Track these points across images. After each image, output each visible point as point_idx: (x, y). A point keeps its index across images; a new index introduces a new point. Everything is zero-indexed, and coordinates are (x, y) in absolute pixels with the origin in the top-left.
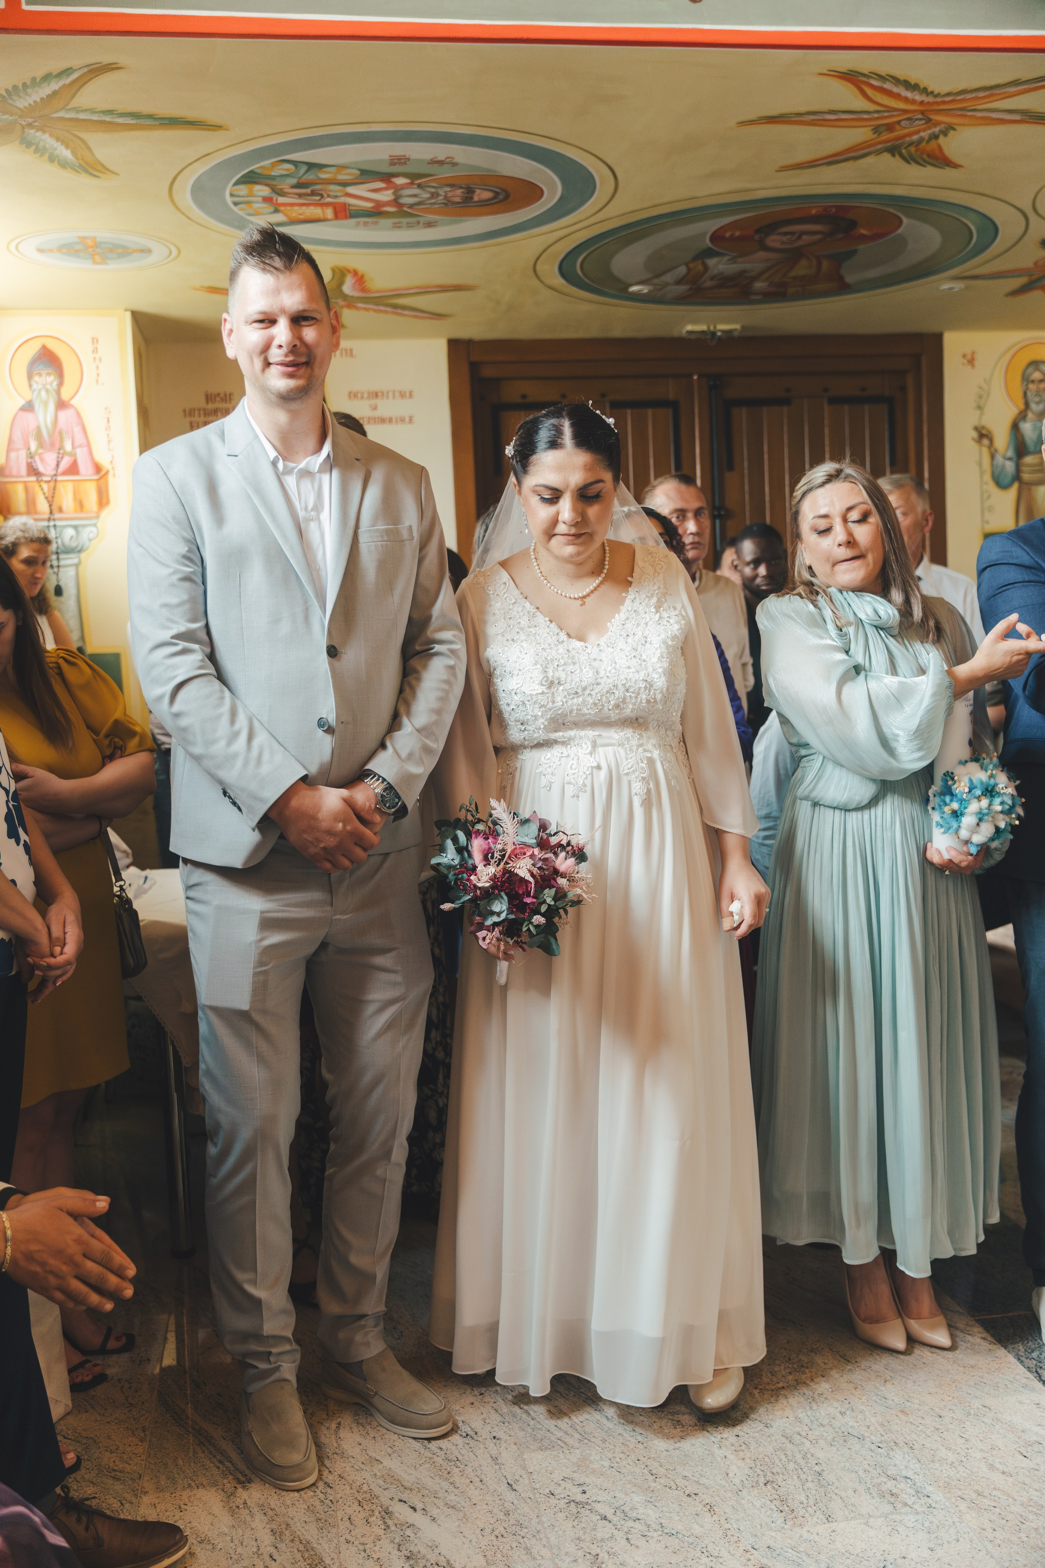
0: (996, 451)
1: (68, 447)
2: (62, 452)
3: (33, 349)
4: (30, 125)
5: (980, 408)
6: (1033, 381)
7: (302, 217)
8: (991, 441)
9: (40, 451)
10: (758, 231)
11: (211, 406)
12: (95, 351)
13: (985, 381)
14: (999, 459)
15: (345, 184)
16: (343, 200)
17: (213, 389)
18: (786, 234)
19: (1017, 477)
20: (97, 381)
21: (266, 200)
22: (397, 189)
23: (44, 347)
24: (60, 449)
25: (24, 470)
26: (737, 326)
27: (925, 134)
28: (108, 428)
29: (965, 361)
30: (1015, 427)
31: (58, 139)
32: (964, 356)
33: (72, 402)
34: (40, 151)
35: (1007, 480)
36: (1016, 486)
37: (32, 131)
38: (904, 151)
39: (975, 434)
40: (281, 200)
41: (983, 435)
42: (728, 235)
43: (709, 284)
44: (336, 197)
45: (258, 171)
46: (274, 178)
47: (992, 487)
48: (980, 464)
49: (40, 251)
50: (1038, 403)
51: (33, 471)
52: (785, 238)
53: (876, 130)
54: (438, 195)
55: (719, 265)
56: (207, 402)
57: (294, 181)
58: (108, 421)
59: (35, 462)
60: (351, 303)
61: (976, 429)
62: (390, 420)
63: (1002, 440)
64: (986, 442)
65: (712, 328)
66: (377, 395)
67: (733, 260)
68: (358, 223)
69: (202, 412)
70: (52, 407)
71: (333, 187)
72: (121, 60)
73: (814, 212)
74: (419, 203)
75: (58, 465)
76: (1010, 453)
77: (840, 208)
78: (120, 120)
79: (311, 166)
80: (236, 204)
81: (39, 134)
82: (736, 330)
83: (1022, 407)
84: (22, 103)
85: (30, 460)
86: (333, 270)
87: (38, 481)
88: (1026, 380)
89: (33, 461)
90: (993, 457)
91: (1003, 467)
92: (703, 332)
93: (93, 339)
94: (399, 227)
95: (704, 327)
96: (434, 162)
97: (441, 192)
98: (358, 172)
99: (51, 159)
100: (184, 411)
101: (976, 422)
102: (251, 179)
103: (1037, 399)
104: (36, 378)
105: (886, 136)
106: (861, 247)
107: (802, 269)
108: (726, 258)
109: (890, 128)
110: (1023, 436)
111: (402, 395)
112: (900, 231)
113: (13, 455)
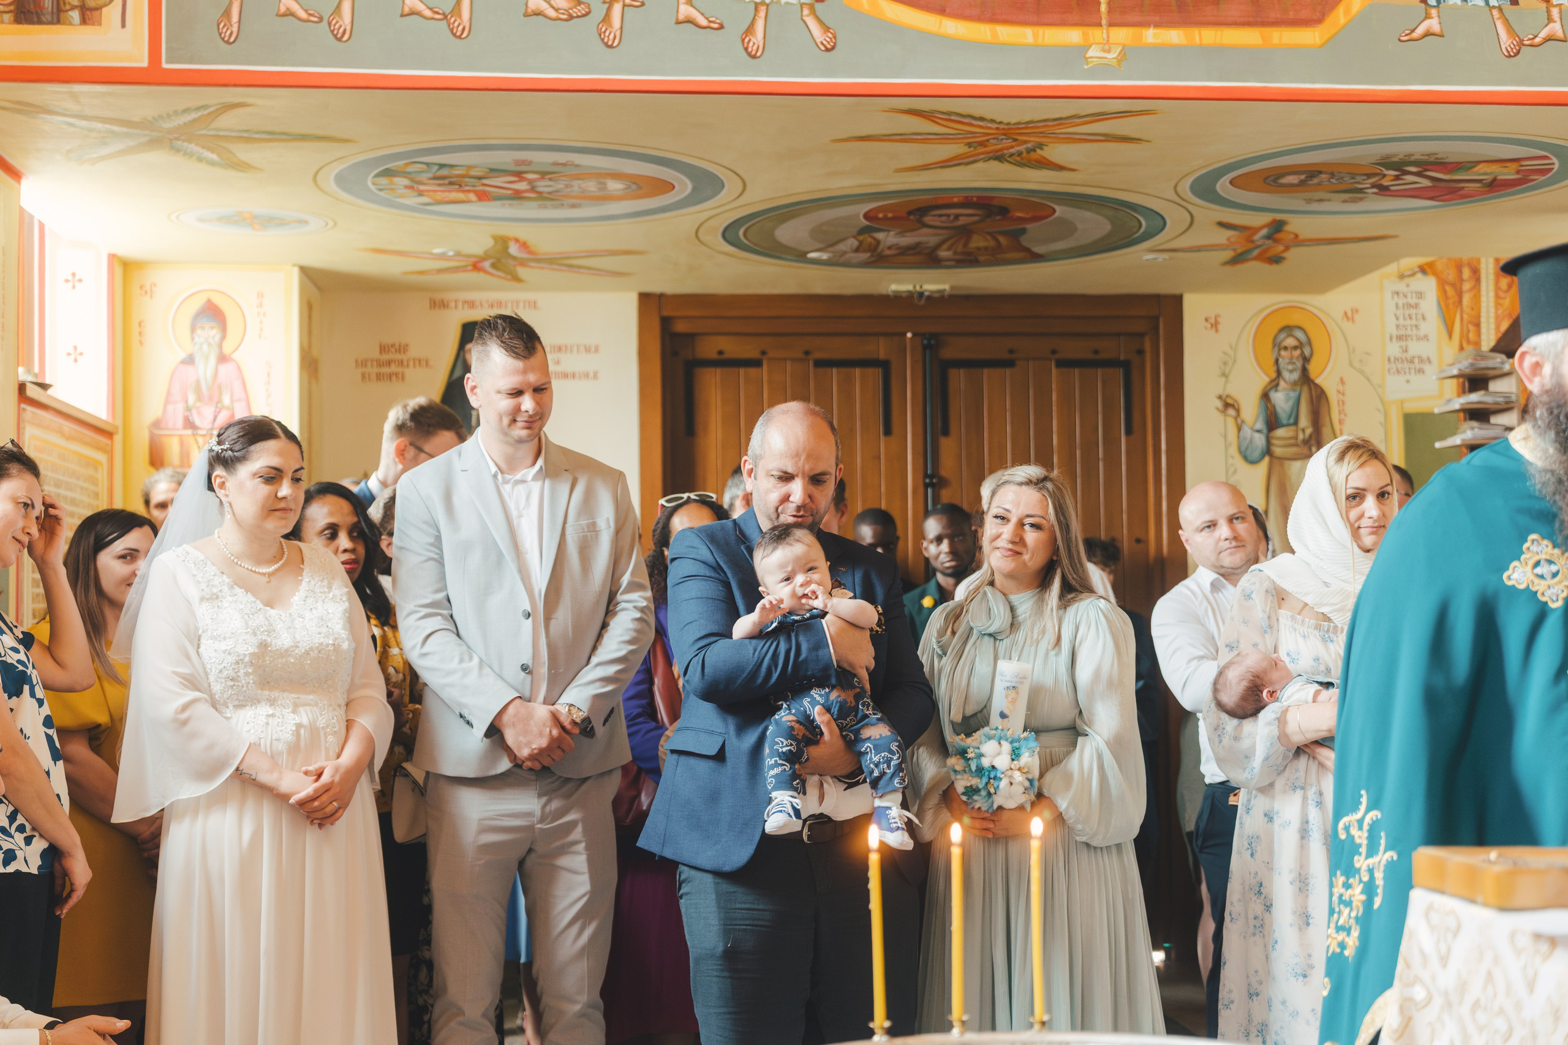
0: (1243, 421)
1: (226, 400)
2: (219, 406)
3: (198, 303)
4: (177, 139)
5: (1224, 375)
6: (1286, 348)
7: (446, 199)
8: (1238, 411)
9: (198, 404)
10: (910, 213)
11: (385, 357)
12: (260, 305)
13: (1231, 347)
14: (1247, 431)
15: (480, 178)
16: (481, 188)
17: (388, 340)
18: (941, 216)
19: (1268, 451)
20: (260, 336)
21: (407, 187)
22: (530, 182)
23: (209, 301)
24: (218, 402)
25: (180, 423)
26: (946, 287)
27: (1022, 148)
28: (269, 383)
29: (1209, 326)
30: (1265, 396)
31: (203, 148)
32: (1206, 320)
33: (234, 356)
34: (188, 154)
35: (1256, 454)
36: (1267, 459)
37: (179, 143)
38: (1009, 159)
39: (1219, 404)
40: (422, 187)
41: (1228, 405)
42: (881, 216)
43: (888, 252)
44: (473, 186)
45: (394, 168)
46: (410, 173)
47: (1239, 462)
48: (1225, 437)
49: (201, 220)
50: (1291, 371)
51: (189, 424)
52: (944, 218)
53: (969, 145)
54: (571, 186)
55: (888, 238)
56: (381, 353)
57: (431, 175)
58: (269, 375)
59: (191, 414)
60: (523, 263)
61: (1220, 397)
62: (574, 376)
63: (1251, 410)
64: (1231, 412)
65: (918, 288)
66: (560, 349)
67: (901, 234)
68: (504, 204)
69: (375, 363)
70: (213, 360)
71: (467, 180)
72: (250, 101)
73: (955, 200)
74: (557, 191)
75: (214, 420)
76: (1260, 425)
77: (978, 197)
78: (257, 136)
79: (442, 166)
80: (381, 190)
81: (185, 144)
82: (945, 290)
83: (1274, 375)
84: (168, 125)
85: (186, 414)
86: (496, 238)
87: (194, 435)
88: (1278, 346)
89: (189, 414)
90: (1239, 429)
91: (1251, 441)
92: (910, 292)
93: (258, 294)
94: (545, 207)
95: (910, 287)
96: (556, 164)
97: (576, 183)
98: (488, 170)
99: (200, 159)
100: (357, 361)
101: (1220, 391)
102: (388, 173)
103: (1290, 367)
104: (199, 331)
105: (982, 150)
106: (1028, 226)
107: (977, 242)
108: (892, 233)
109: (982, 144)
110: (1274, 407)
111: (588, 350)
112: (1057, 214)
113: (170, 408)
